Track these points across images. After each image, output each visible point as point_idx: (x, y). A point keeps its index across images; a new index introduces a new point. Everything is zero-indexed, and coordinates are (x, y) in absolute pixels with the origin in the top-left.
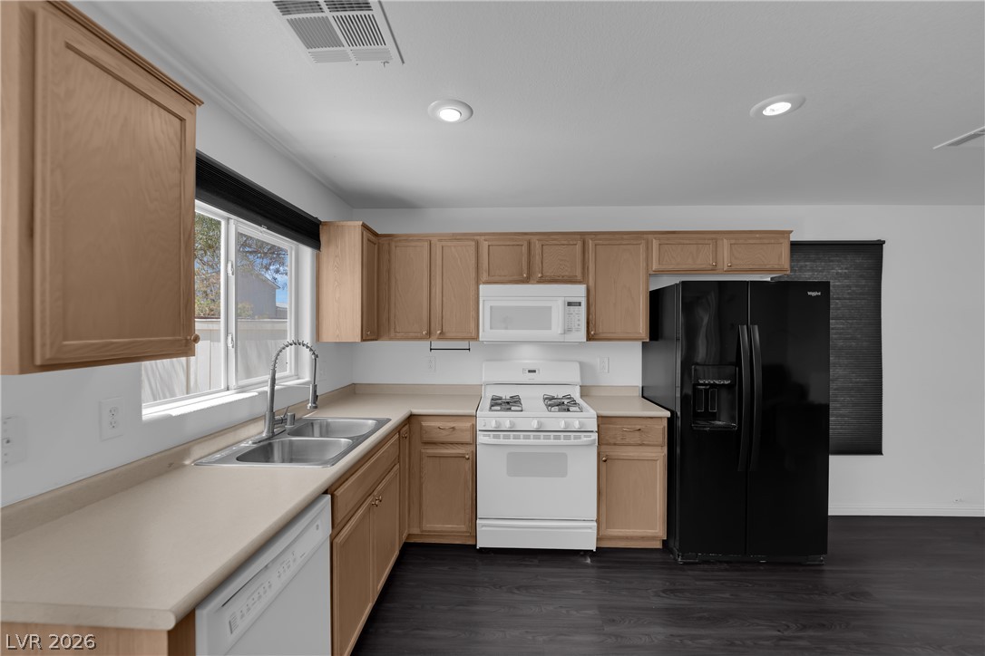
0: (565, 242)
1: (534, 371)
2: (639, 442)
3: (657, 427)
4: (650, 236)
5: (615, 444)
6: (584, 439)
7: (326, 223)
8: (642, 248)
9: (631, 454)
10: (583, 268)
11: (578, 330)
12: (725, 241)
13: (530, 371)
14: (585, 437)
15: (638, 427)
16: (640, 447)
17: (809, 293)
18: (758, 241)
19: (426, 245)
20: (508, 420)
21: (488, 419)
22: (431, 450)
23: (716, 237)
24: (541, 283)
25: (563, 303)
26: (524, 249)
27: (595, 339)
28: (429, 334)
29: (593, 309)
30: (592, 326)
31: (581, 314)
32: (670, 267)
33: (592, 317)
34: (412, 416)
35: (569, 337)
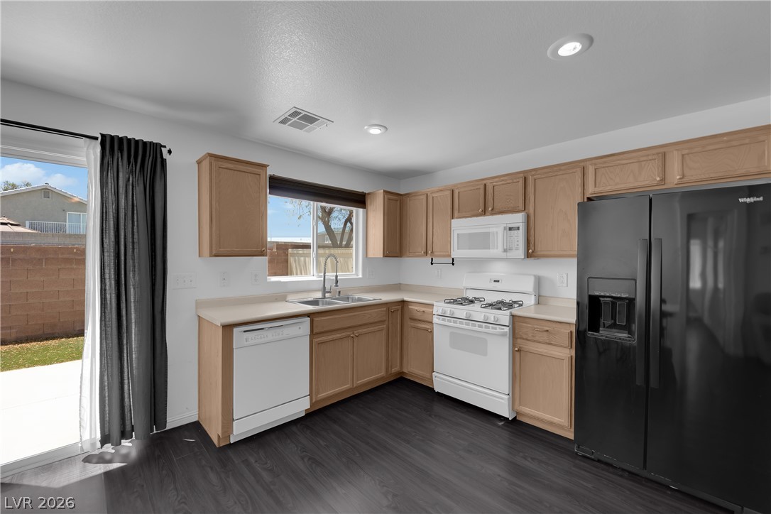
0: (511, 181)
1: (498, 281)
2: (548, 341)
4: (587, 163)
5: (527, 340)
6: (498, 330)
7: (369, 194)
8: (578, 175)
11: (517, 249)
12: (675, 153)
13: (495, 281)
14: (500, 329)
15: (547, 328)
16: (550, 346)
17: (740, 200)
19: (424, 197)
20: (450, 309)
21: (439, 307)
22: (413, 324)
23: (662, 150)
24: (492, 214)
25: (505, 228)
26: (482, 191)
27: (534, 256)
28: (426, 253)
29: (532, 231)
30: (531, 246)
31: (520, 236)
32: (608, 188)
33: (532, 239)
34: (403, 302)
35: (511, 255)
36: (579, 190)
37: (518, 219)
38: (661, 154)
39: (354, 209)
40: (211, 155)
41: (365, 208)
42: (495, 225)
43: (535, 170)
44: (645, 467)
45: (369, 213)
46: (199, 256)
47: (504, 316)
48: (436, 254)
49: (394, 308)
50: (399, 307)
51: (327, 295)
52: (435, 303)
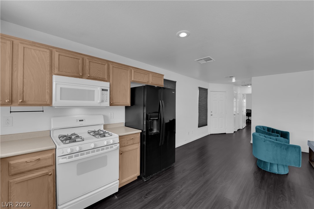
0: (100, 63)
1: (82, 120)
2: (132, 143)
3: (138, 136)
4: (131, 68)
5: (125, 146)
8: (129, 72)
9: (130, 148)
10: (108, 76)
11: (106, 101)
12: (151, 74)
13: (80, 121)
14: (115, 146)
15: (132, 138)
16: (133, 145)
17: (173, 92)
28: (11, 102)
37: (106, 85)
38: (148, 73)
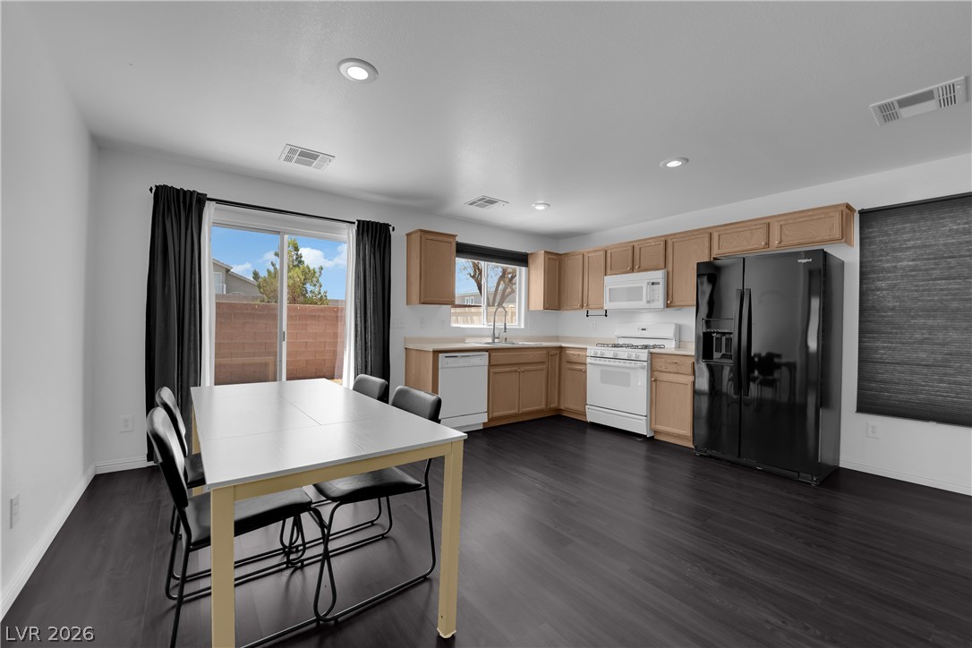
0: (654, 244)
1: (645, 330)
2: (675, 371)
3: (688, 362)
5: (661, 371)
6: (639, 364)
7: (531, 254)
8: (706, 240)
9: (671, 379)
10: (665, 259)
11: (658, 300)
12: (775, 223)
13: (642, 330)
16: (676, 375)
17: (799, 261)
18: (808, 218)
19: (581, 257)
20: (600, 351)
21: (591, 350)
22: (570, 366)
23: (768, 221)
24: (638, 271)
25: (648, 283)
26: (630, 252)
27: (672, 306)
28: (582, 306)
29: (671, 286)
30: (670, 297)
31: (660, 290)
32: (728, 251)
33: (670, 292)
34: (561, 348)
35: (653, 305)
36: (707, 251)
37: (659, 275)
38: (766, 224)
39: (517, 268)
40: (421, 231)
41: (527, 266)
42: (640, 279)
43: (675, 234)
44: (739, 456)
45: (531, 271)
46: (407, 304)
47: (644, 355)
48: (591, 306)
49: (553, 352)
50: (558, 352)
51: (496, 340)
52: (588, 347)
